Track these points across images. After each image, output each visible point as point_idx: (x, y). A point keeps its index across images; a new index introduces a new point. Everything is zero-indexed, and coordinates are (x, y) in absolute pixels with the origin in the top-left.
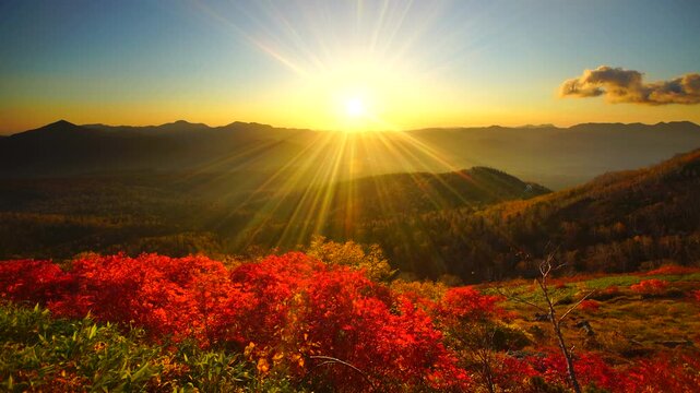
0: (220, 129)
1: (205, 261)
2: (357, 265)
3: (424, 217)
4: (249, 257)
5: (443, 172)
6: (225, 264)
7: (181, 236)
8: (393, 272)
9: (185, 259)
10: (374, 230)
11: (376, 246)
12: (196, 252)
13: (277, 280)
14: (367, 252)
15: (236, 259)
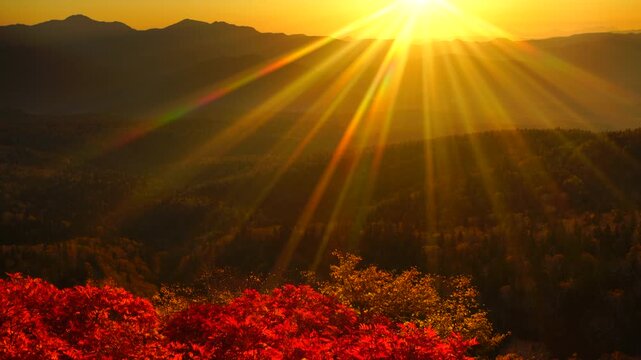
0: (153, 35)
1: (119, 296)
2: (423, 318)
3: (569, 225)
4: (204, 293)
5: (613, 130)
6: (157, 303)
7: (73, 245)
8: (498, 338)
9: (81, 290)
10: (461, 246)
11: (463, 281)
12: (100, 276)
13: (264, 339)
14: (444, 293)
15: (178, 295)
